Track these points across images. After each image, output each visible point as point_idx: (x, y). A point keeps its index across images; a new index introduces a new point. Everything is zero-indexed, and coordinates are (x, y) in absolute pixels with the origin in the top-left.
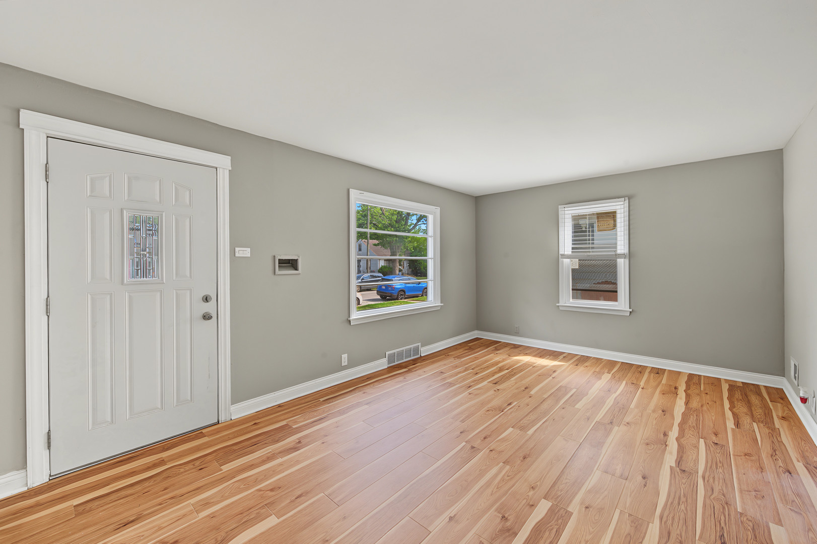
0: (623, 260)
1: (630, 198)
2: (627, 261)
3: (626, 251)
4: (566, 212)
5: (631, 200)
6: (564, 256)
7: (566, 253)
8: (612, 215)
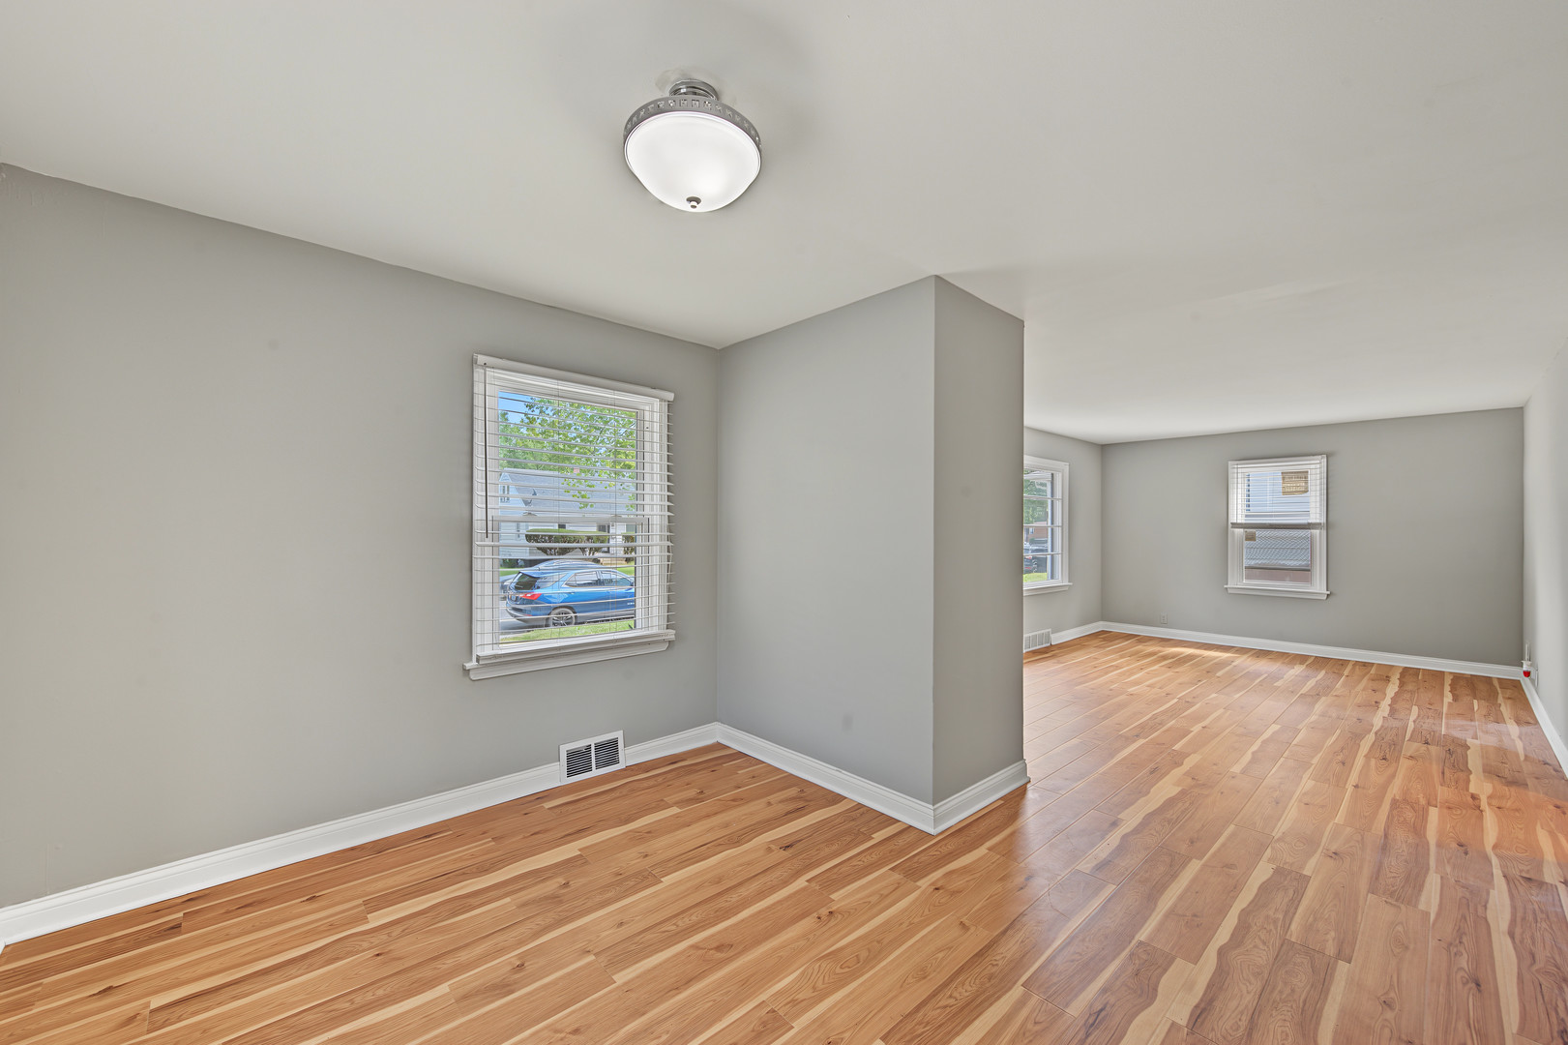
0: (1318, 531)
1: (1328, 456)
2: (1324, 532)
3: (1323, 520)
4: (1240, 470)
5: (1330, 459)
6: (1236, 525)
7: (1239, 521)
8: (1303, 475)
